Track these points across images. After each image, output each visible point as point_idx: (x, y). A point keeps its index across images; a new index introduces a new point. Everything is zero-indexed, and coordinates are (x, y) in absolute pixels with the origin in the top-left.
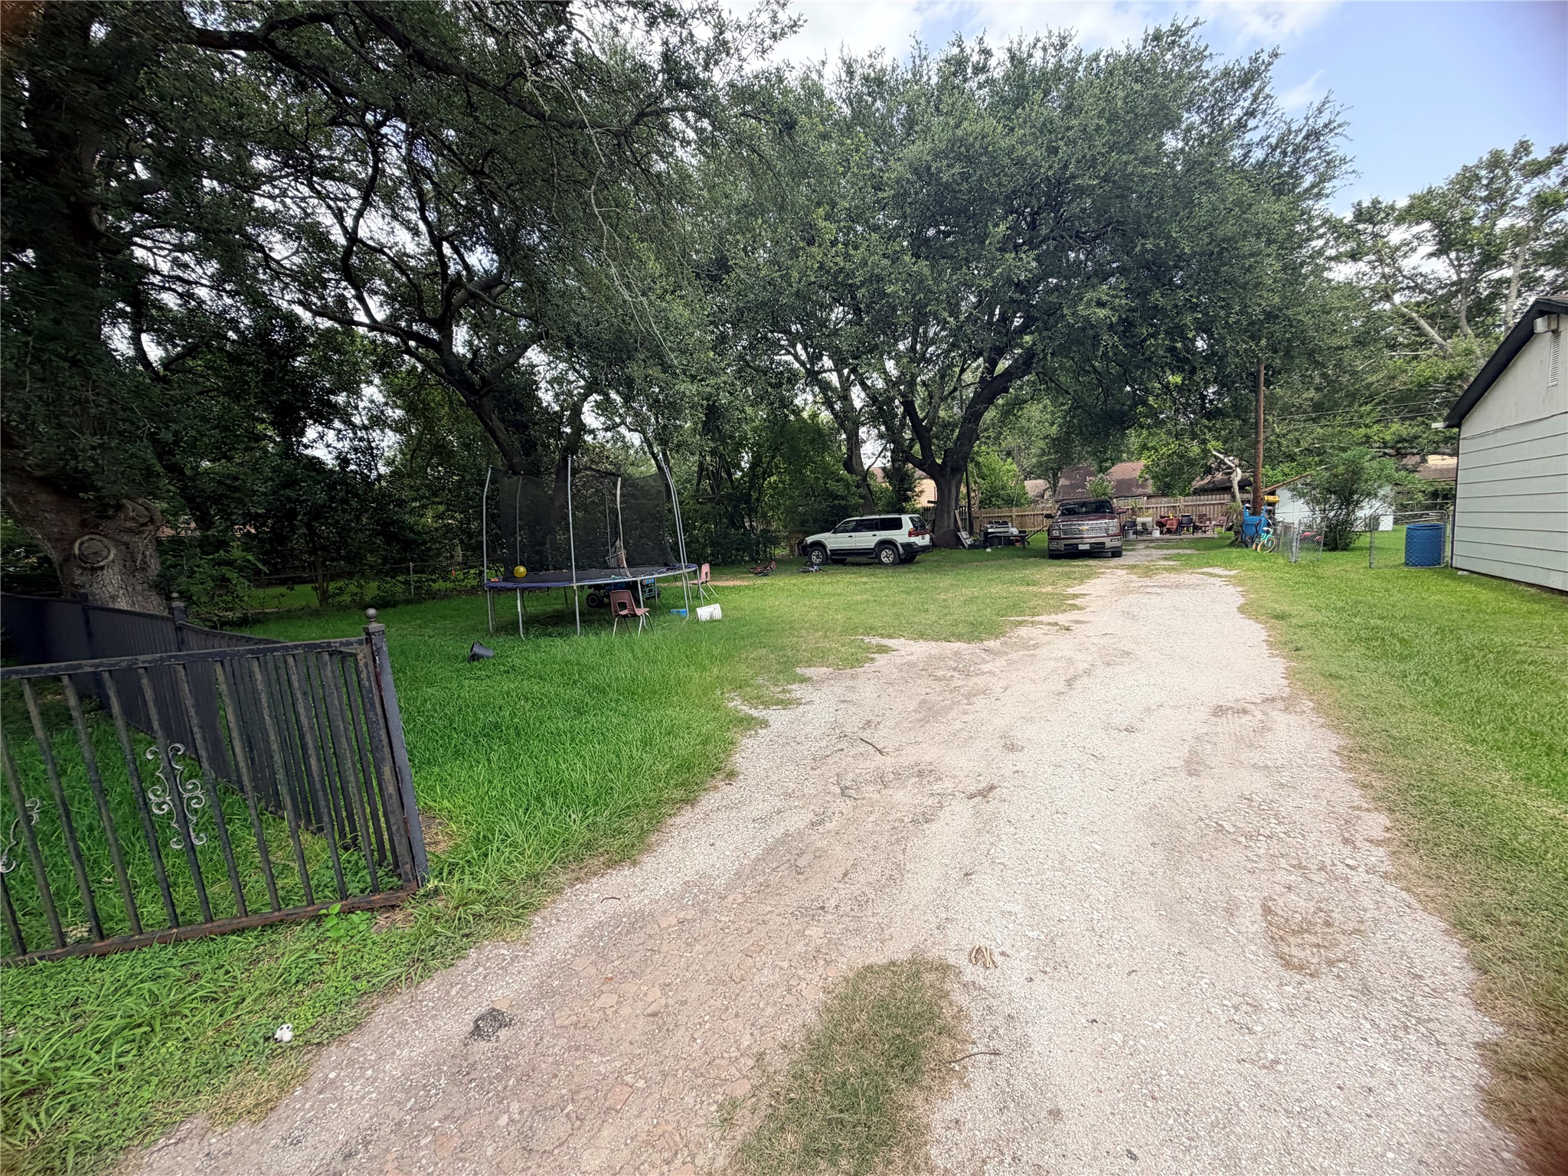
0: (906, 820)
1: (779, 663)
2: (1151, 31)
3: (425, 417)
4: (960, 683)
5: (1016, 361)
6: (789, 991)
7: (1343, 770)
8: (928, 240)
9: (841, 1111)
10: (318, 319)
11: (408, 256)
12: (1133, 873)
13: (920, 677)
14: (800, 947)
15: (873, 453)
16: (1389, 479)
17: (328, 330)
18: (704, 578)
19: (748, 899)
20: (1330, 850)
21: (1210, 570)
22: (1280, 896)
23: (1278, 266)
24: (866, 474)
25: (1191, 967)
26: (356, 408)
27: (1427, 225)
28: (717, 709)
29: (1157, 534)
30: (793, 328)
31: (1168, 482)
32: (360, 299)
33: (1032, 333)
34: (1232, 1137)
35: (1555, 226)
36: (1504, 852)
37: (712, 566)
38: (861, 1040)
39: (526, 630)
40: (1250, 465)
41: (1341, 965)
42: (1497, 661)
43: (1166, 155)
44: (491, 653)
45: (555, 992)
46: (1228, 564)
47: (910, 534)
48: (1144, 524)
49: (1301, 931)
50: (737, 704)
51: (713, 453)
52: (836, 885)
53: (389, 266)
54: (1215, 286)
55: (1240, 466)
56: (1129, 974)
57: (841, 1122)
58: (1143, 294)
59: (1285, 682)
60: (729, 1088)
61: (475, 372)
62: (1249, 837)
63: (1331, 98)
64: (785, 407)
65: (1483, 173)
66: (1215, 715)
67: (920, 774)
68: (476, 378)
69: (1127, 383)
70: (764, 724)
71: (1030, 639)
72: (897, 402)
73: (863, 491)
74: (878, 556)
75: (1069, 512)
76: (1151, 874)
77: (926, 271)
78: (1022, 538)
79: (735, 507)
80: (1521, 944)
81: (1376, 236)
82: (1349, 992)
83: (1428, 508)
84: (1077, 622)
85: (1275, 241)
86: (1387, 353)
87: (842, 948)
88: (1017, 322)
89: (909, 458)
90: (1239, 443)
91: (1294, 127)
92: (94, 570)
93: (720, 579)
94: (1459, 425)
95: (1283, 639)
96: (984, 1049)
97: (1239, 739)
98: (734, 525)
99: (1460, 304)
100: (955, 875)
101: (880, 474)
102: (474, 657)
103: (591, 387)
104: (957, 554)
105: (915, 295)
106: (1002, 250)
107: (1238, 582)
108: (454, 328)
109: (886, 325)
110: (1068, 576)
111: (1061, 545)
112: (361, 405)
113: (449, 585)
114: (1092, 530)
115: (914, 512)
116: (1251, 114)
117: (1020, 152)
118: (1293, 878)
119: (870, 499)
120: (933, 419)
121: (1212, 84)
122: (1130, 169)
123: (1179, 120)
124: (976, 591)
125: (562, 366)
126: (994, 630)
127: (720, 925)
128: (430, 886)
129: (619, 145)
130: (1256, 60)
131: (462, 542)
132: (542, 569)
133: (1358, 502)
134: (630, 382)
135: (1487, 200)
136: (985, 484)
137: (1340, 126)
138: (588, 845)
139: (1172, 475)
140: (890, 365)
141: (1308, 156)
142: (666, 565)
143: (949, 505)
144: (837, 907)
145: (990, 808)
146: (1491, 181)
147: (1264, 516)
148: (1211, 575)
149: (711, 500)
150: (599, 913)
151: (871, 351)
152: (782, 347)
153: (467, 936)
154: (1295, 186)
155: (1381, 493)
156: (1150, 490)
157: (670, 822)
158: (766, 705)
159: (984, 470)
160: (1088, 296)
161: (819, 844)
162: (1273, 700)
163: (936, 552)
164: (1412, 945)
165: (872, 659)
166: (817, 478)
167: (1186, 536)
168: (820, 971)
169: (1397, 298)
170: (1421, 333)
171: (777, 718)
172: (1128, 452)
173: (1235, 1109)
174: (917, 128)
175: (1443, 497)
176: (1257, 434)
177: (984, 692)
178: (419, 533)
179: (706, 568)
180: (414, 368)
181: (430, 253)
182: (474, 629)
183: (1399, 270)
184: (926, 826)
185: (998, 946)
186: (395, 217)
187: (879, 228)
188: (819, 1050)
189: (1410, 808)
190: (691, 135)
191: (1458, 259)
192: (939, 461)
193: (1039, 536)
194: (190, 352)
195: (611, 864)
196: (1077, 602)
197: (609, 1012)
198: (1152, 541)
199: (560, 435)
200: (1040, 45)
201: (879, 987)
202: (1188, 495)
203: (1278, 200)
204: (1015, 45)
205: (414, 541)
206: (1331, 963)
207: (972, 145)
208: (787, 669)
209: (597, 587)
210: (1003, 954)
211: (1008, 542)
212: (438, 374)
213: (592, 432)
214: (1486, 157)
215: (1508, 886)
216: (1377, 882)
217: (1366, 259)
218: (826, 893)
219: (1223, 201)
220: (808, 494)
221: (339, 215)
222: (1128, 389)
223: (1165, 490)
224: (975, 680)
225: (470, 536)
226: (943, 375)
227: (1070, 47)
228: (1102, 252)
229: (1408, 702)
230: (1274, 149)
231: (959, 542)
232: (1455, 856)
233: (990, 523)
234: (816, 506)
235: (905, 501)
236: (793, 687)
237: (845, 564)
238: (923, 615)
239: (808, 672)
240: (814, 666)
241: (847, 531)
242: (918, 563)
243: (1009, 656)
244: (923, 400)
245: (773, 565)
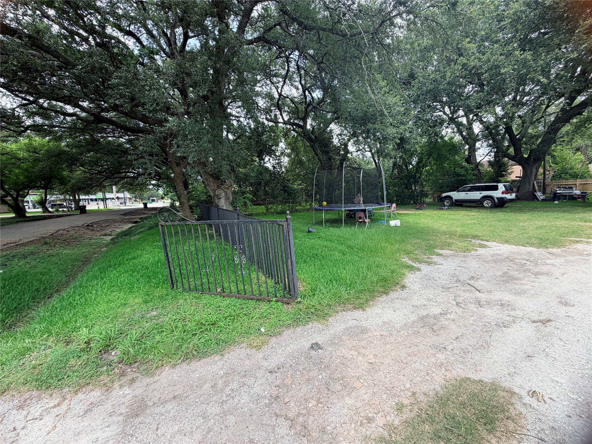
0: (492, 323)
1: (426, 246)
3: (296, 152)
4: (530, 267)
6: (428, 374)
9: (452, 427)
10: (269, 123)
11: (295, 97)
13: (504, 261)
14: (433, 360)
15: (484, 154)
17: (272, 126)
18: (393, 209)
19: (410, 335)
24: (478, 164)
26: (277, 150)
28: (397, 261)
30: (444, 99)
32: (281, 115)
37: (397, 205)
38: (463, 405)
39: (325, 224)
45: (336, 344)
47: (503, 193)
50: (406, 260)
51: (400, 158)
52: (452, 341)
53: (289, 102)
60: (400, 399)
61: (313, 134)
64: (437, 136)
67: (502, 305)
68: (313, 137)
70: (419, 270)
71: (584, 250)
72: (501, 128)
73: (476, 172)
74: (482, 203)
77: (529, 57)
78: (583, 196)
79: (408, 181)
87: (454, 367)
89: (506, 155)
92: (219, 198)
93: (399, 210)
98: (407, 188)
100: (522, 355)
101: (486, 164)
103: (352, 136)
108: (307, 120)
112: (279, 149)
113: (301, 208)
115: (507, 182)
119: (479, 176)
120: (524, 134)
124: (545, 223)
125: (342, 129)
126: (556, 244)
127: (397, 341)
128: (299, 300)
131: (306, 194)
132: (331, 203)
136: (557, 168)
140: (499, 110)
142: (378, 203)
143: (530, 179)
144: (452, 350)
145: (547, 329)
149: (397, 178)
150: (351, 323)
151: (488, 104)
152: (437, 109)
153: (309, 318)
157: (377, 299)
158: (420, 262)
159: (558, 159)
161: (444, 323)
163: (519, 202)
165: (476, 250)
166: (450, 167)
168: (443, 372)
171: (425, 268)
177: (547, 274)
178: (293, 190)
179: (394, 205)
180: (294, 135)
181: (302, 95)
182: (309, 223)
184: (504, 329)
185: (547, 394)
186: (292, 85)
188: (442, 401)
190: (404, 23)
192: (526, 156)
194: (239, 137)
195: (355, 308)
197: (355, 357)
199: (339, 155)
201: (473, 388)
205: (291, 193)
208: (430, 249)
209: (350, 211)
210: (551, 398)
211: (572, 198)
212: (301, 136)
213: (351, 153)
218: (447, 343)
220: (445, 174)
221: (277, 88)
224: (541, 267)
225: (309, 191)
226: (533, 110)
231: (535, 198)
233: (558, 188)
234: (449, 180)
235: (501, 177)
236: (433, 257)
237: (462, 207)
238: (508, 232)
239: (441, 252)
240: (444, 249)
241: (465, 191)
242: (507, 207)
243: (568, 258)
244: (518, 125)
245: (425, 205)
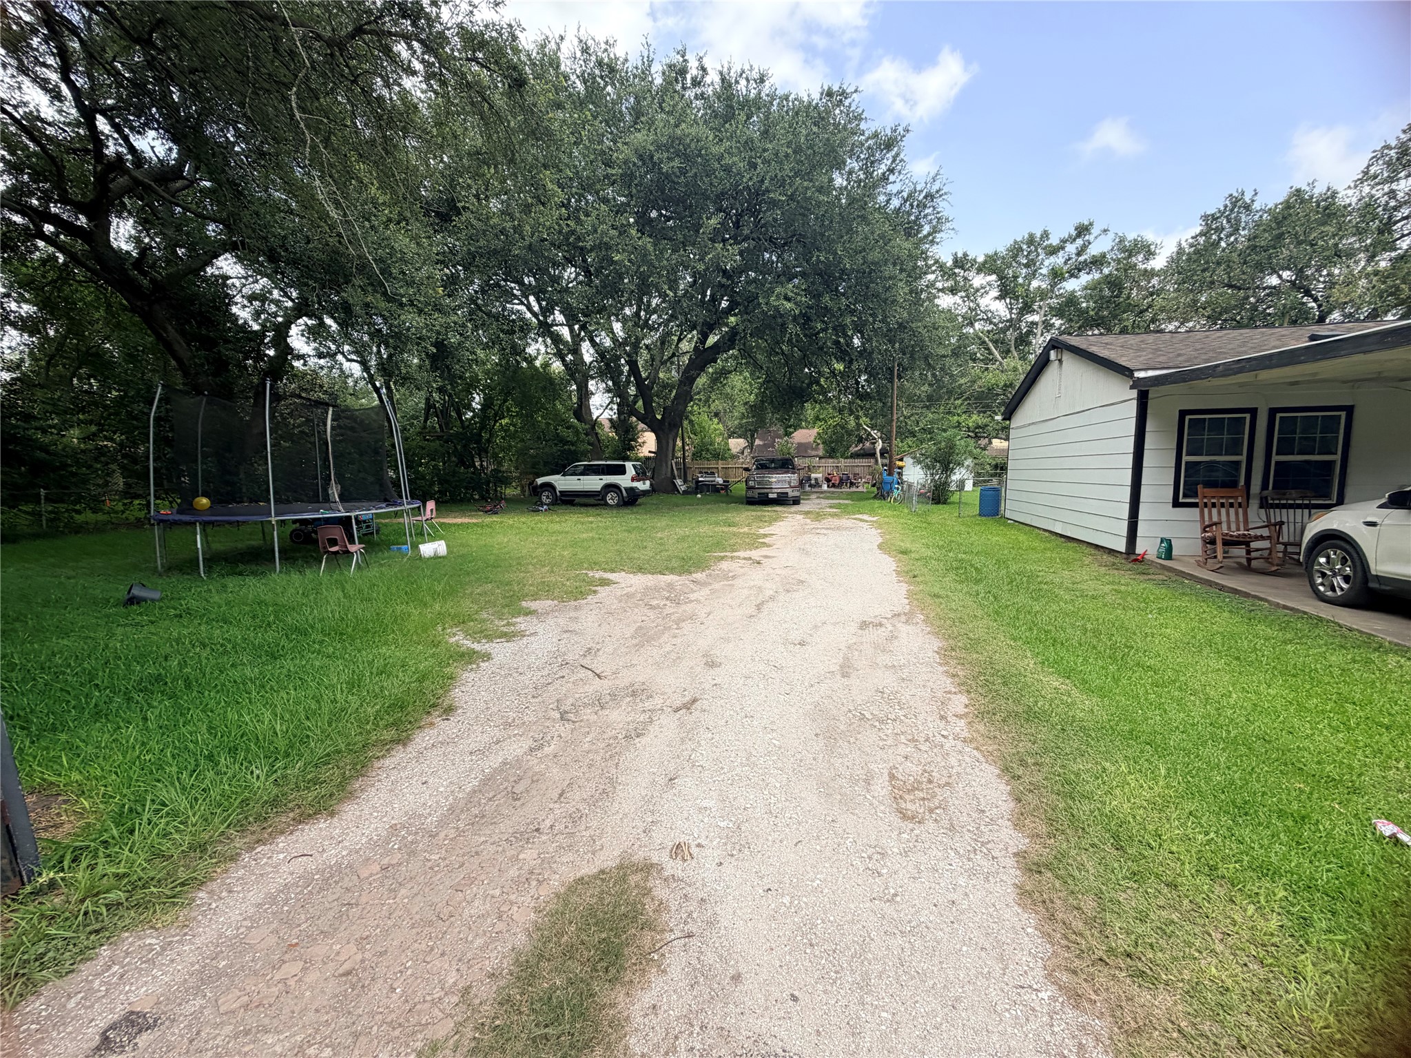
0: (620, 736)
1: (505, 597)
2: (826, 88)
3: (70, 319)
4: (672, 611)
5: (723, 337)
6: (500, 918)
7: (941, 664)
8: (651, 220)
9: (546, 1026)
11: (43, 121)
12: (801, 761)
13: (637, 606)
15: (601, 405)
16: (971, 453)
18: (428, 515)
19: (460, 833)
20: (933, 726)
21: (860, 516)
22: (901, 764)
23: (907, 290)
24: (595, 424)
25: (841, 831)
27: (994, 277)
28: (436, 645)
29: (825, 487)
30: (526, 280)
31: (834, 447)
33: (735, 315)
34: (866, 963)
35: (1061, 291)
36: (1031, 715)
37: (439, 503)
38: (569, 952)
39: (209, 569)
40: (887, 439)
41: (937, 811)
42: (1028, 582)
43: (835, 189)
44: (156, 595)
45: (220, 974)
46: (872, 512)
47: (633, 480)
48: (816, 479)
49: (914, 789)
50: (459, 639)
51: (441, 390)
52: (552, 806)
54: (866, 297)
55: (881, 438)
56: (796, 845)
57: (546, 1037)
58: (817, 296)
59: (907, 601)
60: (429, 1033)
61: (145, 274)
62: (881, 722)
63: (941, 172)
64: (519, 354)
65: (1025, 247)
66: (861, 628)
67: (634, 693)
68: (144, 281)
69: (806, 366)
70: (487, 657)
71: (730, 571)
72: (623, 361)
73: (592, 439)
74: (604, 499)
75: (763, 466)
76: (814, 759)
77: (650, 247)
78: (726, 486)
79: (464, 446)
80: (1038, 777)
81: (965, 279)
82: (942, 831)
83: (992, 476)
84: (766, 557)
85: (905, 270)
86: (971, 364)
87: (554, 866)
88: (724, 304)
89: (634, 412)
90: (880, 421)
91: (918, 188)
93: (445, 517)
94: (1009, 419)
95: (906, 569)
96: (679, 935)
97: (876, 646)
98: (462, 462)
99: (1011, 335)
100: (662, 781)
101: (607, 425)
102: (132, 601)
103: (301, 309)
104: (675, 498)
105: (639, 267)
106: (713, 240)
107: (878, 525)
108: (115, 221)
109: (612, 289)
110: (760, 519)
111: (755, 494)
113: (100, 517)
114: (779, 482)
115: (637, 460)
116: (891, 171)
117: (728, 160)
118: (909, 749)
119: (597, 447)
120: (654, 378)
121: (867, 140)
122: (809, 194)
123: (844, 163)
124: (687, 531)
125: (264, 281)
126: (700, 564)
127: (429, 864)
128: (43, 880)
129: (332, 55)
130: (895, 131)
131: (123, 467)
132: (230, 500)
133: (953, 469)
134: (346, 308)
135: (1027, 266)
136: (697, 439)
137: (946, 194)
138: (274, 802)
139: (836, 441)
140: (617, 327)
141: (927, 211)
142: (386, 500)
143: (667, 456)
144: (551, 827)
145: (693, 718)
146: (1029, 253)
147: (896, 476)
148: (861, 520)
149: (439, 438)
150: (284, 876)
151: (599, 312)
152: (516, 297)
153: (97, 932)
154: (918, 232)
155: (966, 463)
156: (821, 453)
157: (377, 764)
158: (490, 638)
159: (696, 427)
160: (778, 290)
161: (537, 769)
162: (899, 615)
163: (655, 496)
164: (979, 789)
165: (595, 592)
166: (548, 424)
167: (845, 490)
168: (532, 892)
169: (977, 326)
170: (991, 353)
171: (500, 651)
172: (806, 421)
173: (868, 939)
174: (642, 119)
175: (1000, 468)
176: (892, 414)
177: (691, 618)
178: (55, 454)
179: (431, 505)
180: (54, 258)
182: (133, 569)
183: (978, 305)
184: (637, 740)
185: (695, 839)
186: (23, 70)
187: (608, 201)
188: (526, 971)
189: (980, 689)
190: (417, 66)
191: (1011, 304)
192: (659, 417)
193: (739, 486)
195: (303, 819)
196: (766, 540)
197: (292, 982)
198: (822, 493)
199: (260, 357)
200: (744, 75)
201: (589, 897)
202: (847, 458)
203: (907, 240)
204: (725, 70)
205: (49, 464)
206: (931, 811)
207: (689, 146)
208: (513, 603)
209: (303, 522)
210: (699, 845)
211: (715, 489)
212: (88, 269)
213: (300, 357)
214: (1026, 236)
215: (1032, 738)
216: (959, 744)
217: (959, 294)
218: (542, 815)
219: (873, 233)
220: (539, 438)
222: (806, 370)
223: (831, 453)
224: (684, 607)
225: (134, 459)
226: (663, 341)
227: (767, 84)
228: (791, 257)
229: (979, 613)
230: (905, 202)
231: (675, 489)
232: (1004, 721)
233: (701, 473)
234: (547, 450)
235: (629, 450)
236: (518, 620)
237: (574, 505)
238: (642, 551)
239: (534, 605)
240: (540, 599)
241: (576, 475)
242: (639, 505)
243: (713, 586)
244: (646, 361)
245: (503, 504)
